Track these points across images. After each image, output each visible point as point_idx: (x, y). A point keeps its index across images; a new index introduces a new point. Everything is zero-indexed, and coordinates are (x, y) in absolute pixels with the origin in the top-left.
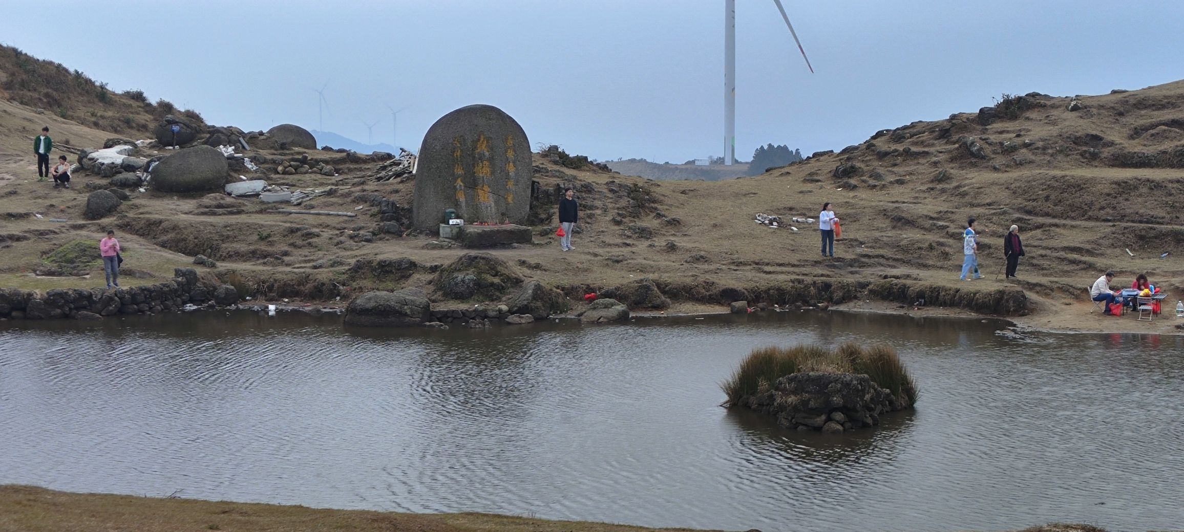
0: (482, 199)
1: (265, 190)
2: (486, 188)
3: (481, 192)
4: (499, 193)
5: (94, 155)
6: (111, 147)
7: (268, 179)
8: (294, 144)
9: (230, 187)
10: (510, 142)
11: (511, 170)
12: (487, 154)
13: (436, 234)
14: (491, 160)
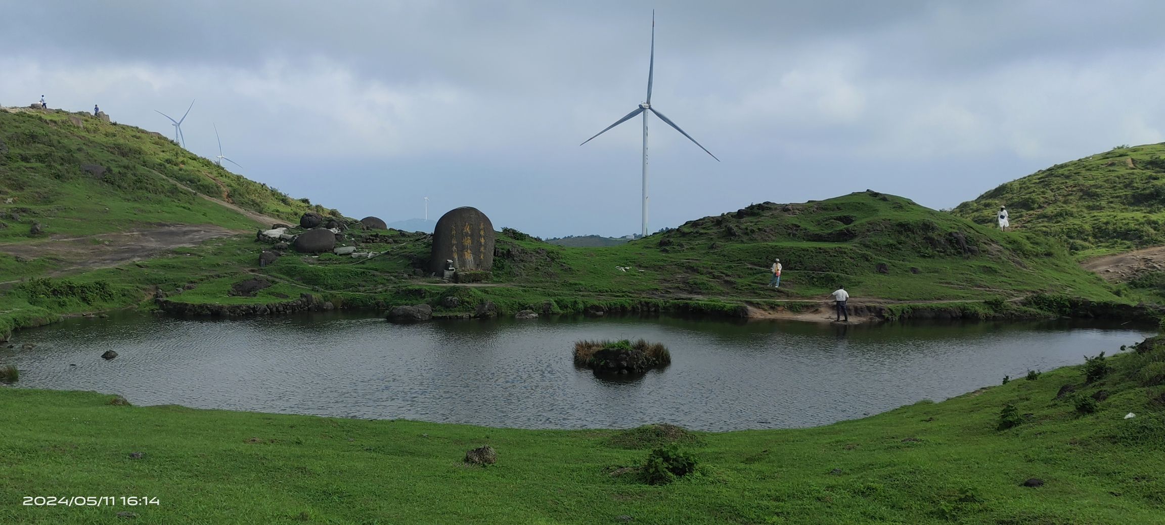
0: (466, 256)
1: (354, 251)
2: (469, 251)
3: (466, 253)
4: (476, 253)
5: (265, 233)
6: (276, 228)
7: (356, 245)
8: (373, 227)
9: (337, 250)
10: (482, 227)
11: (483, 241)
12: (469, 232)
13: (442, 275)
14: (471, 236)
